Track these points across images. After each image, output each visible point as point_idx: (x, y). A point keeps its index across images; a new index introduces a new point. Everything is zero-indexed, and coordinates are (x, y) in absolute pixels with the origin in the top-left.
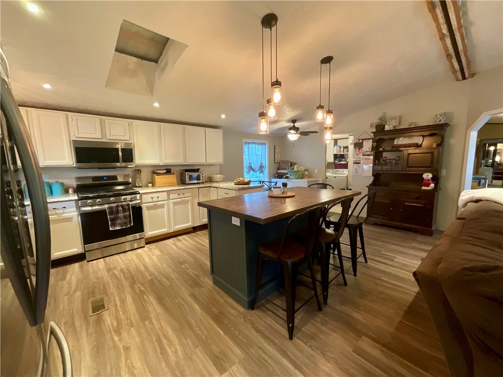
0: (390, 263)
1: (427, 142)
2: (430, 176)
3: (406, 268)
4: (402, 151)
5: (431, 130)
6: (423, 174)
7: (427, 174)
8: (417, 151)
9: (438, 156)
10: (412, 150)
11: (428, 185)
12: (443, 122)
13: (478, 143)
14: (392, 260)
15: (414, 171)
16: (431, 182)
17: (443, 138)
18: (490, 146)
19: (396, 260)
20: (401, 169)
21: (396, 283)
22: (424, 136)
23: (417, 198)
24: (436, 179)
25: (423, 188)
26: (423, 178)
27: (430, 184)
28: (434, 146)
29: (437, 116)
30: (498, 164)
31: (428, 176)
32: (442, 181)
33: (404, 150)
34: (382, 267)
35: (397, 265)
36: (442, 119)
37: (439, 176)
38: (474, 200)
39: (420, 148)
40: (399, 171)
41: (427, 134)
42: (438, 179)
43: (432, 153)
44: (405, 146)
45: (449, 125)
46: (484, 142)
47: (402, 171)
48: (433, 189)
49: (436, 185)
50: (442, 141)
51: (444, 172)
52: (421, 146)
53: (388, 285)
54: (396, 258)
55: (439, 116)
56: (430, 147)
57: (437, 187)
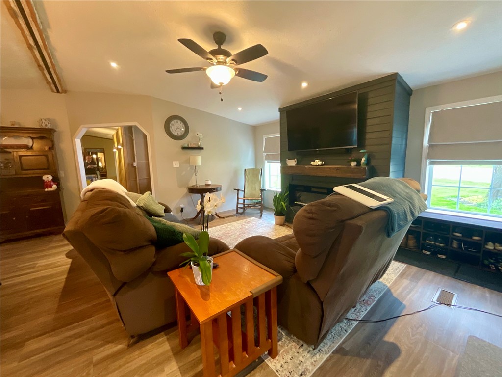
0: (32, 270)
1: (37, 145)
2: (50, 178)
3: (51, 266)
4: (10, 152)
5: (38, 133)
6: (42, 177)
7: (46, 176)
8: (30, 153)
9: (53, 158)
10: (22, 152)
11: (51, 187)
12: (48, 127)
13: (84, 151)
14: (34, 267)
15: (31, 174)
16: (52, 183)
17: (53, 141)
18: (92, 154)
19: (37, 265)
20: (14, 173)
21: (44, 283)
22: (33, 139)
23: (42, 201)
24: (56, 180)
25: (46, 190)
26: (43, 180)
27: (52, 185)
28: (46, 148)
29: (41, 120)
30: (101, 168)
31: (48, 178)
32: (62, 182)
33: (13, 152)
34: (24, 278)
35: (40, 268)
36: (47, 124)
37: (59, 176)
38: (89, 190)
39: (32, 150)
40: (13, 175)
41: (35, 137)
42: (59, 180)
43: (46, 156)
44: (12, 147)
45: (55, 131)
46: (88, 150)
47: (15, 175)
48: (57, 189)
49: (58, 185)
50: (53, 145)
51: (62, 174)
52: (32, 148)
53: (36, 289)
54: (37, 264)
55: (43, 120)
56: (42, 150)
57: (60, 187)
